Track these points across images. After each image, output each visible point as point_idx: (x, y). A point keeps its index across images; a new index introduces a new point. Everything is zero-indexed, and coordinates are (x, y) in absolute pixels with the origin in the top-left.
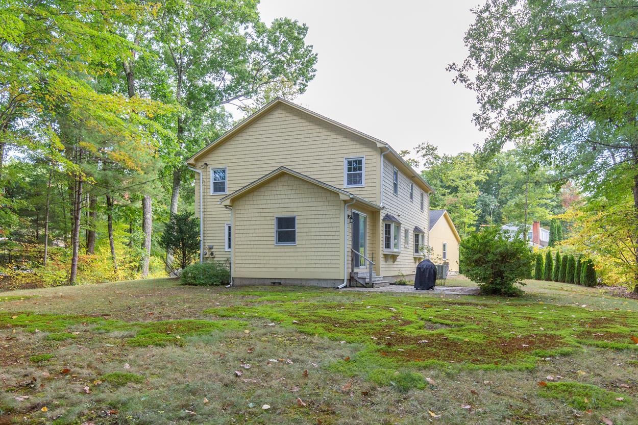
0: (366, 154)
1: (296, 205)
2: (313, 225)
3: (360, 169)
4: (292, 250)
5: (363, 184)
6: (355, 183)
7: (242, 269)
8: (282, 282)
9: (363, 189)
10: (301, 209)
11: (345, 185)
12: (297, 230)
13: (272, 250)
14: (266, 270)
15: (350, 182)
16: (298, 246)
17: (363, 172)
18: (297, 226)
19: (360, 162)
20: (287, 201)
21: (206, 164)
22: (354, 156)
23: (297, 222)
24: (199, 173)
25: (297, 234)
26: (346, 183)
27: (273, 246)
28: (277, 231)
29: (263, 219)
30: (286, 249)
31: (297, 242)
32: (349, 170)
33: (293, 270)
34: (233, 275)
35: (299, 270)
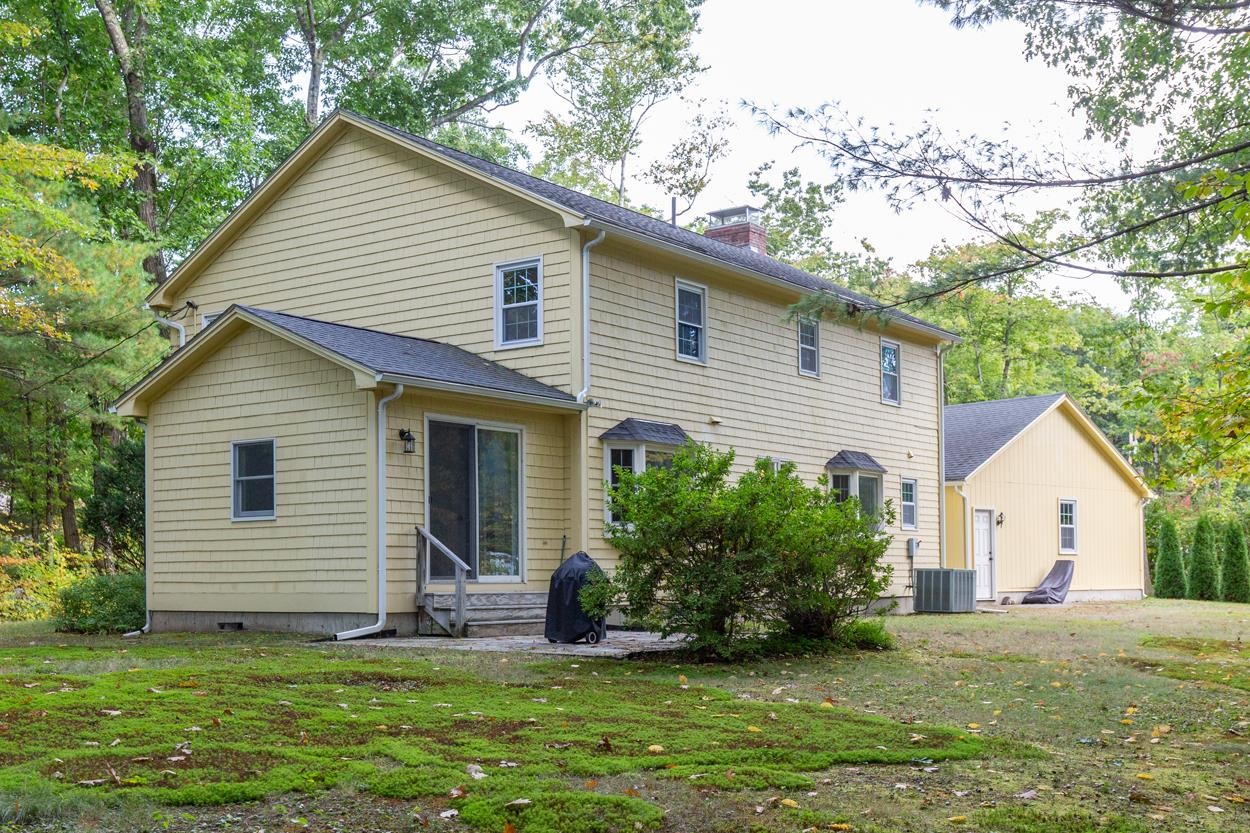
0: (544, 249)
1: (274, 408)
2: (309, 463)
3: (533, 295)
4: (267, 533)
5: (541, 338)
6: (523, 336)
7: (168, 588)
8: (246, 623)
9: (539, 351)
10: (285, 419)
11: (498, 342)
12: (277, 478)
13: (225, 535)
14: (215, 589)
15: (509, 334)
16: (280, 522)
17: (539, 302)
18: (277, 466)
19: (533, 273)
20: (256, 397)
21: (190, 305)
22: (518, 257)
23: (277, 454)
24: (178, 331)
25: (277, 489)
26: (501, 338)
27: (228, 524)
28: (237, 482)
29: (207, 448)
30: (256, 531)
31: (278, 511)
32: (508, 300)
33: (270, 588)
34: (151, 603)
35: (283, 588)
